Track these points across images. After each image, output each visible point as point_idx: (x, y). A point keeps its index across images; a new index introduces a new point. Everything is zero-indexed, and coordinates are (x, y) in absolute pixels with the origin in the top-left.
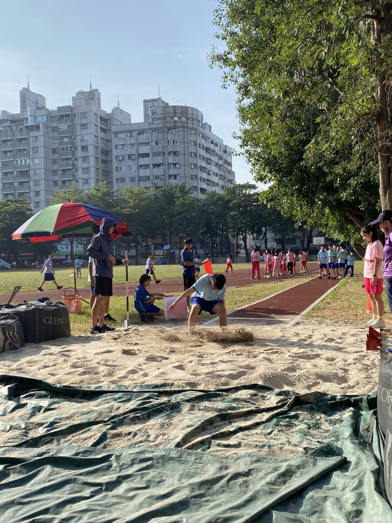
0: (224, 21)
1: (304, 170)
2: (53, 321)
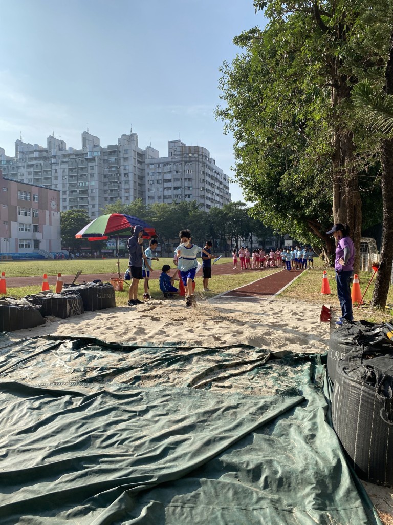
0: (226, 87)
1: (280, 193)
2: (104, 296)
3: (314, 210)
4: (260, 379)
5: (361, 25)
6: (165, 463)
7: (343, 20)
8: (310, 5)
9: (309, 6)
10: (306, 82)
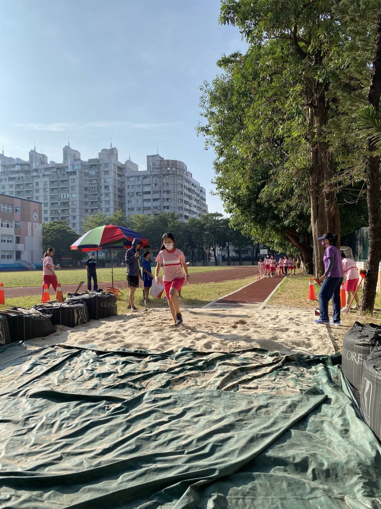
0: (207, 105)
2: (107, 305)
3: (293, 221)
4: (281, 380)
5: (338, 52)
6: (216, 460)
7: (320, 47)
9: (286, 33)
10: (288, 102)
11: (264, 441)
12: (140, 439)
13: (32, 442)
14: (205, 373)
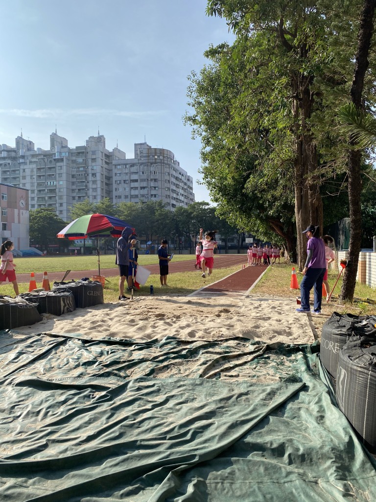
0: (195, 95)
2: (94, 294)
3: (277, 211)
4: (261, 368)
5: (322, 46)
6: (196, 446)
7: (306, 40)
8: (274, 24)
10: (274, 95)
11: (243, 427)
12: (124, 426)
13: (18, 430)
14: (188, 361)
